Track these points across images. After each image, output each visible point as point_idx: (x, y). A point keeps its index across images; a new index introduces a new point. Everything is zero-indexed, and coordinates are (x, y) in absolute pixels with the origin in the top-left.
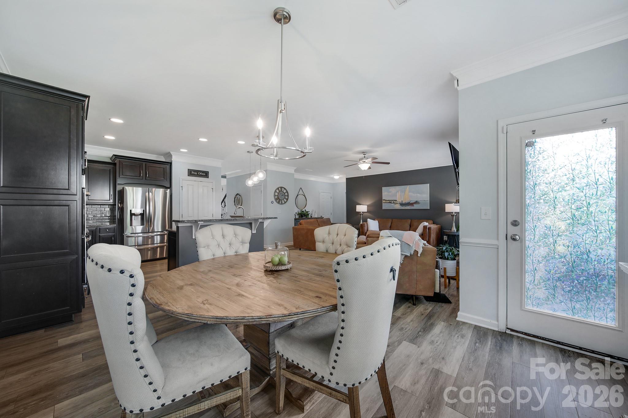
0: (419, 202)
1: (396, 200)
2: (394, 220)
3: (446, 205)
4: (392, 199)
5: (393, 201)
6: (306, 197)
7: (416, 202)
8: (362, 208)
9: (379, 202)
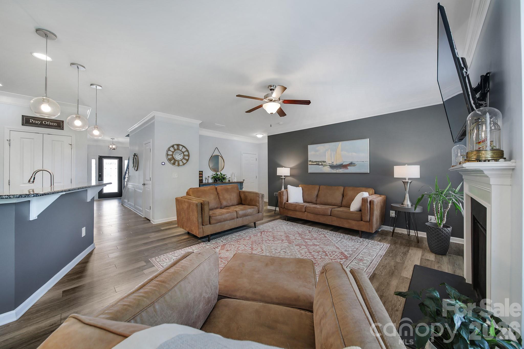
0: (354, 164)
1: (325, 161)
2: (321, 187)
3: (395, 167)
4: (320, 160)
5: (321, 162)
6: (224, 159)
7: (351, 164)
8: (283, 172)
9: (305, 164)
